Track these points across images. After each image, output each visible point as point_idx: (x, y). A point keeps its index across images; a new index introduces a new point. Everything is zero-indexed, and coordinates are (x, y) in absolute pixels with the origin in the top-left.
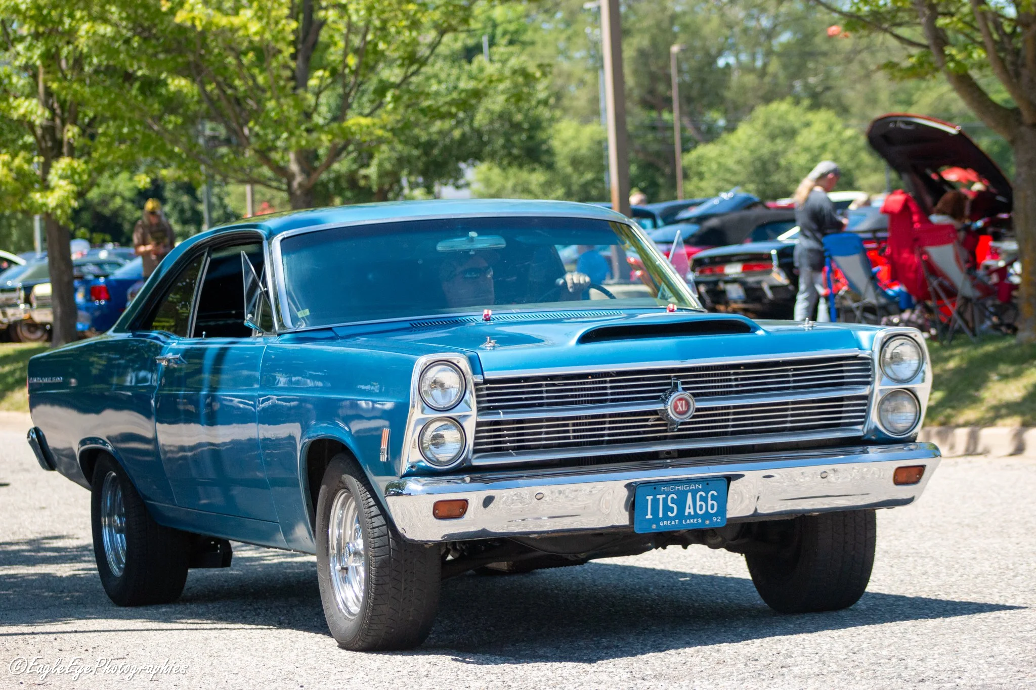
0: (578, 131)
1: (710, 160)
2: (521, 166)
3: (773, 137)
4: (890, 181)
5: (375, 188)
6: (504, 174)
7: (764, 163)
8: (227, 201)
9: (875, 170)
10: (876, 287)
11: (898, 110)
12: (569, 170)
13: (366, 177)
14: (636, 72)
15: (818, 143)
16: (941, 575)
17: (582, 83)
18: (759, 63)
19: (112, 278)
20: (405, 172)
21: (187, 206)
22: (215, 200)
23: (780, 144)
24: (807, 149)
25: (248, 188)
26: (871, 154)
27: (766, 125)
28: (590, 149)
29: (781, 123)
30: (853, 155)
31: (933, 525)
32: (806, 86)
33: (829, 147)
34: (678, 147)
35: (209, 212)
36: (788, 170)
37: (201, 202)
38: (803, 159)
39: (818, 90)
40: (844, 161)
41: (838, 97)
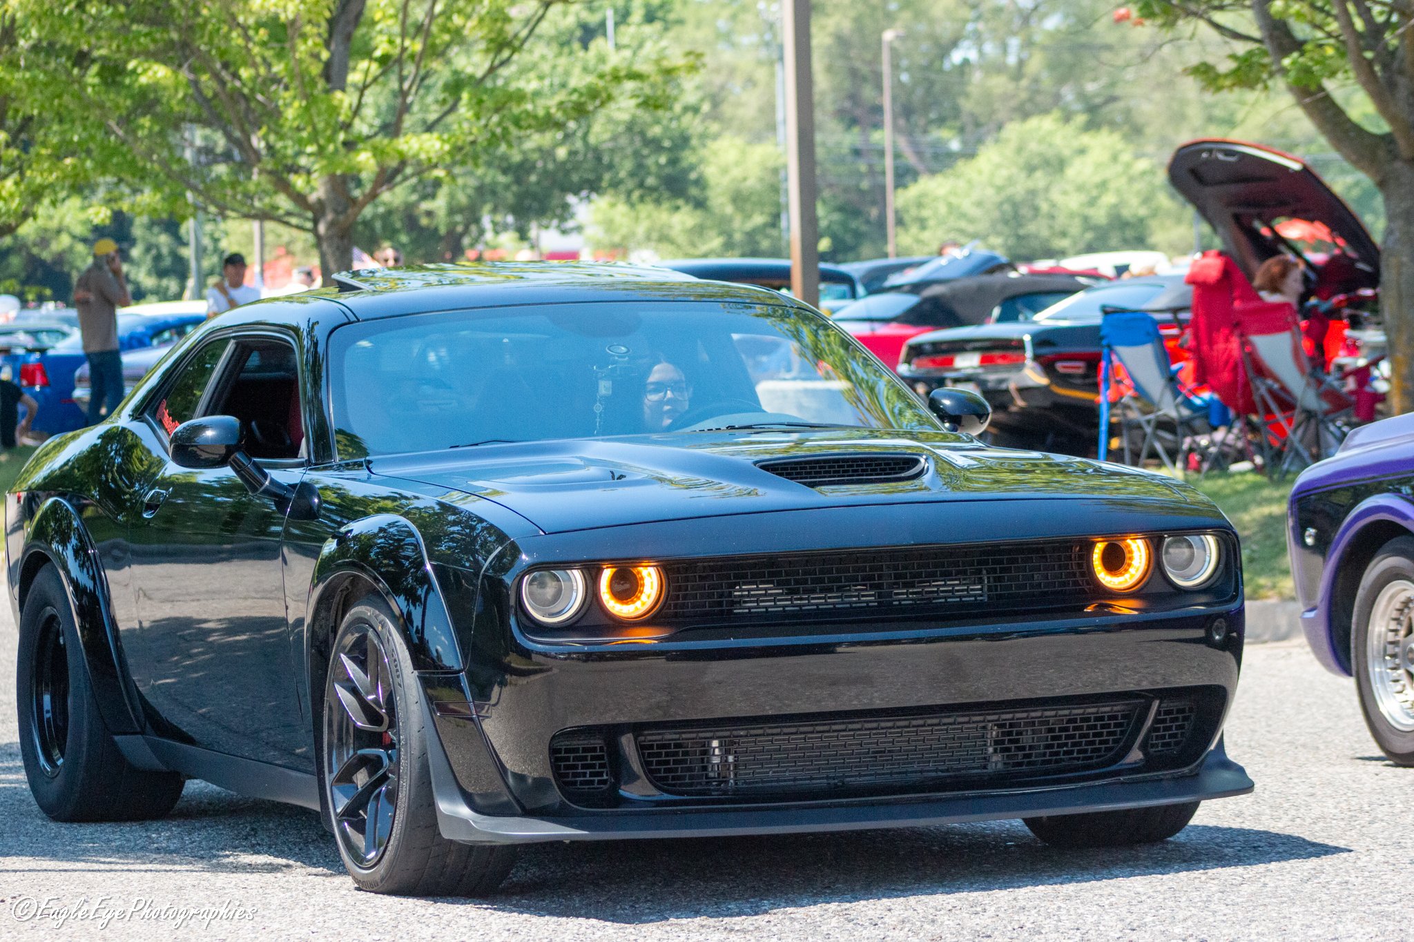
0: (743, 154)
1: (936, 199)
2: (658, 202)
3: (1031, 169)
4: (1201, 237)
5: (443, 230)
6: (633, 214)
7: (1015, 206)
8: (223, 244)
9: (1179, 221)
10: (1176, 393)
11: (1214, 133)
12: (729, 209)
13: (429, 214)
14: (831, 68)
15: (1097, 179)
16: (1263, 818)
17: (751, 81)
18: (1012, 60)
19: (51, 353)
20: (487, 207)
21: (165, 251)
22: (206, 241)
23: (1040, 179)
24: (1080, 188)
25: (255, 225)
26: (1172, 197)
27: (1020, 150)
28: (761, 180)
29: (1043, 148)
30: (1146, 200)
31: (1253, 744)
32: (1082, 96)
33: (1113, 185)
34: (889, 179)
35: (198, 259)
36: (1052, 217)
37: (186, 244)
38: (1074, 202)
39: (1098, 101)
40: (1134, 208)
41: (1128, 112)
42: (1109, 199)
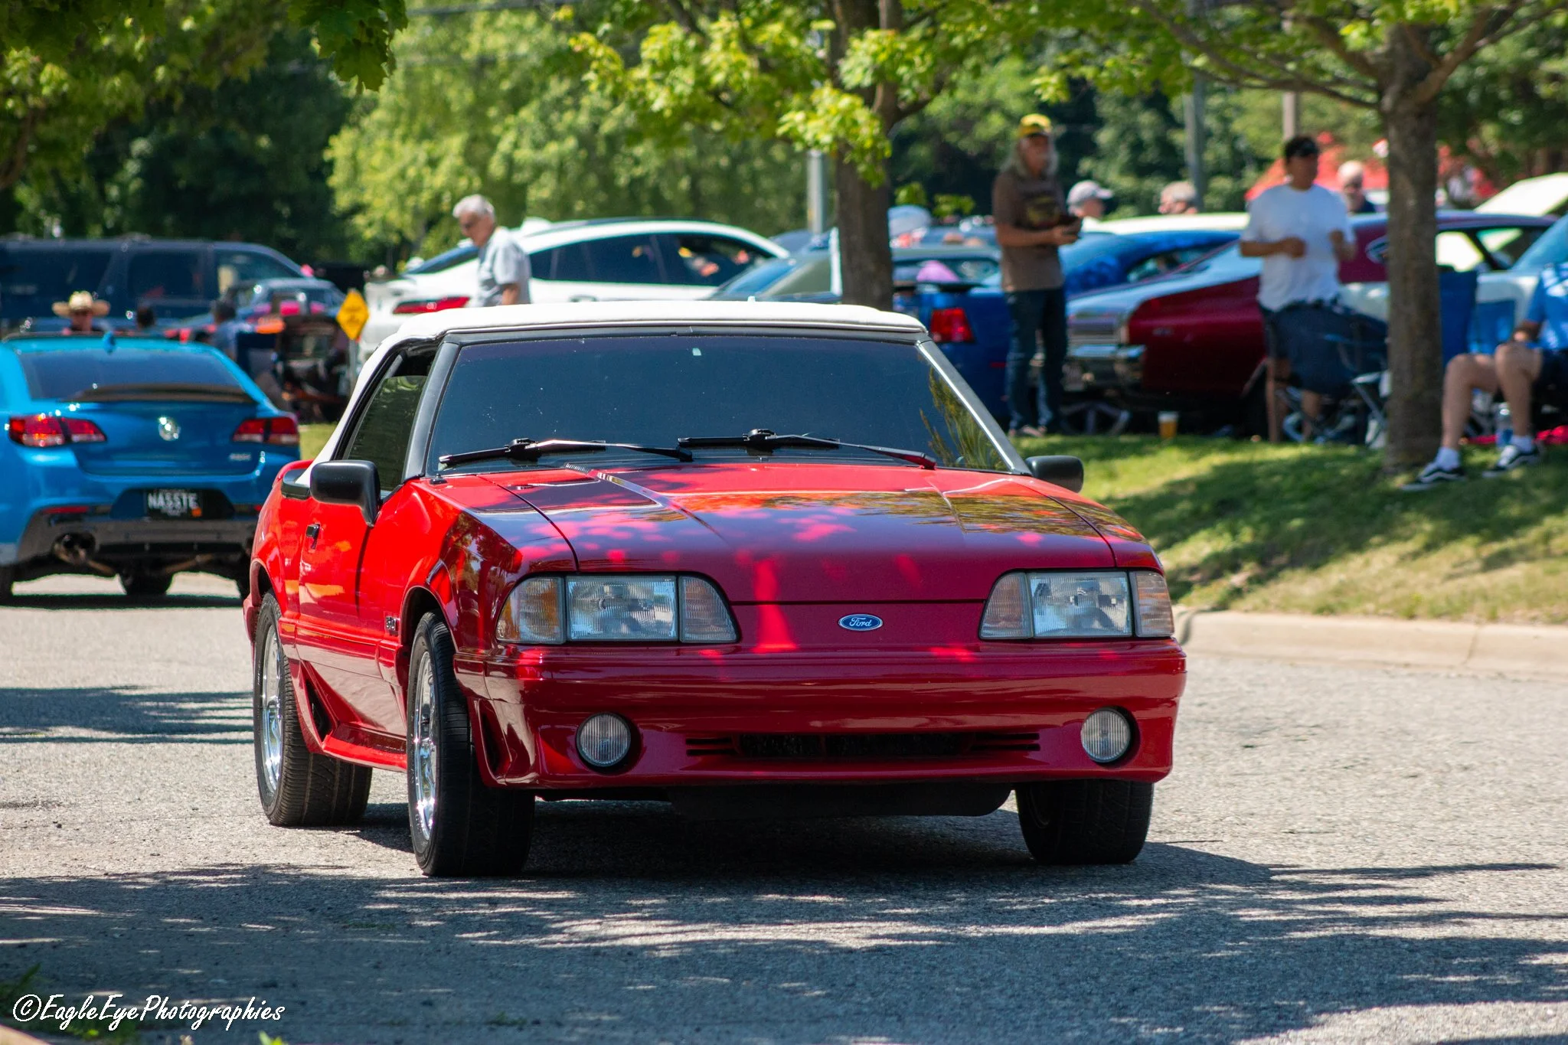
8: (1237, 126)
13: (1554, 79)
19: (976, 291)
21: (1147, 135)
22: (1210, 122)
25: (1287, 100)
35: (1201, 148)
37: (1180, 126)
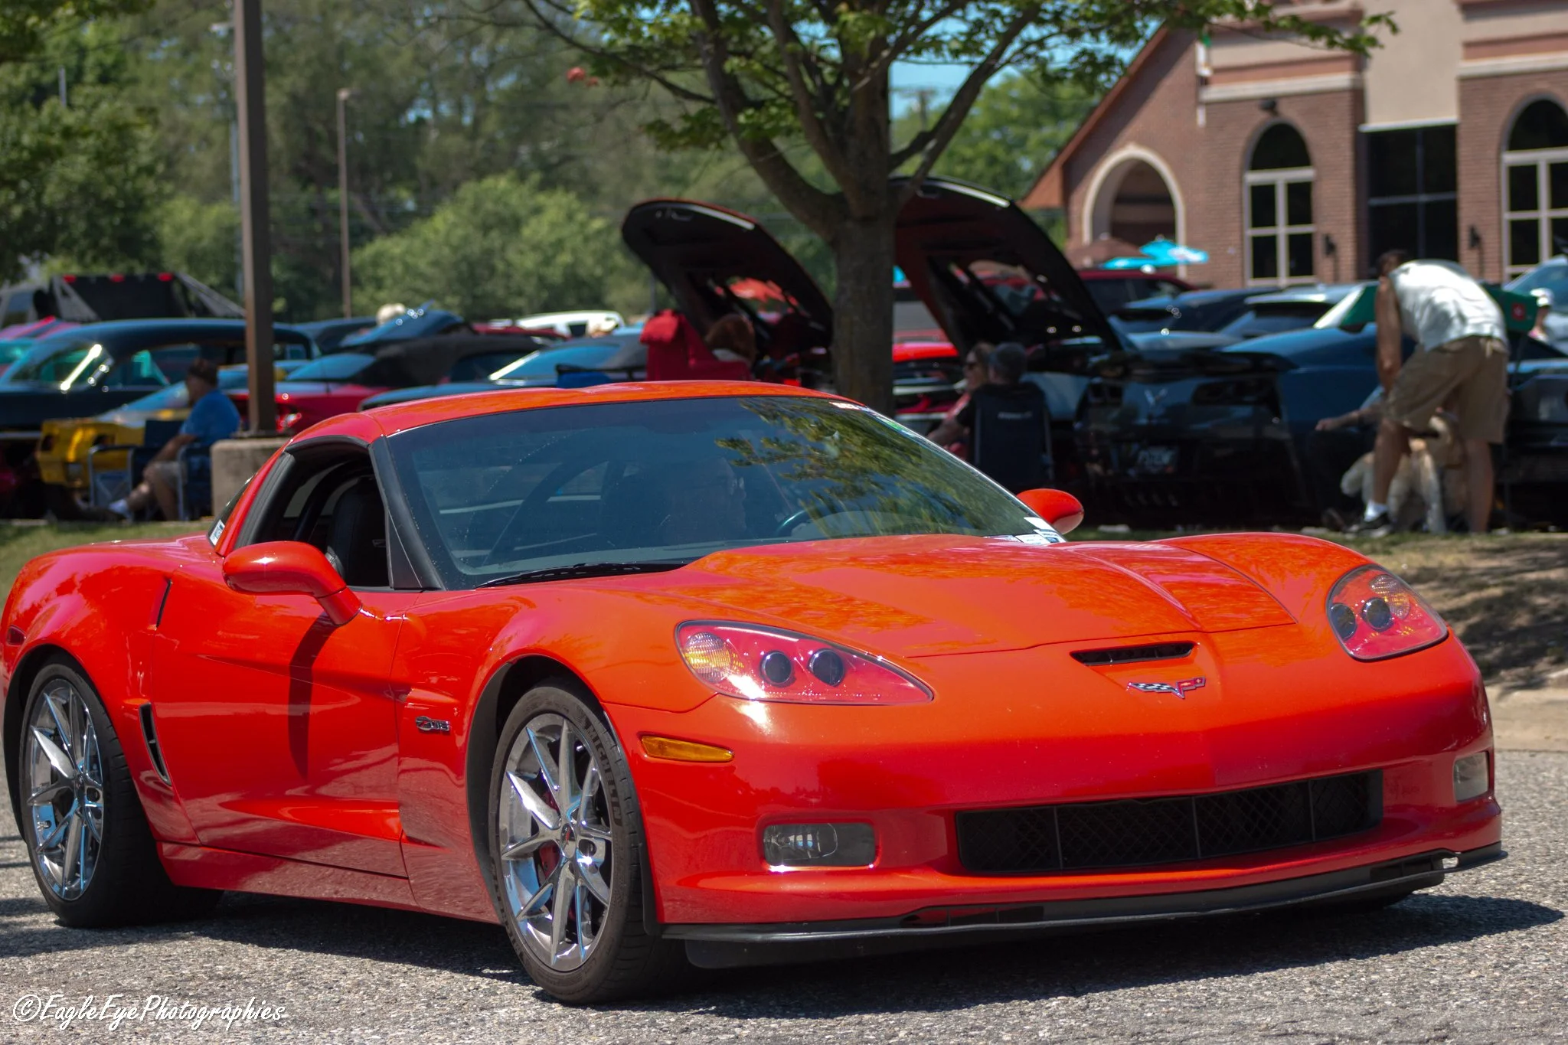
0: (198, 212)
1: (392, 259)
2: (112, 263)
3: (486, 229)
4: (656, 295)
7: (471, 265)
9: (634, 279)
11: (669, 192)
14: (285, 127)
15: (553, 238)
17: (206, 141)
18: (467, 120)
23: (495, 238)
24: (536, 247)
26: (627, 257)
27: (475, 209)
28: (215, 239)
29: (500, 208)
30: (603, 257)
32: (537, 155)
33: (568, 245)
34: (345, 239)
36: (508, 276)
38: (530, 261)
39: (554, 160)
40: (590, 266)
41: (584, 172)
42: (565, 258)
